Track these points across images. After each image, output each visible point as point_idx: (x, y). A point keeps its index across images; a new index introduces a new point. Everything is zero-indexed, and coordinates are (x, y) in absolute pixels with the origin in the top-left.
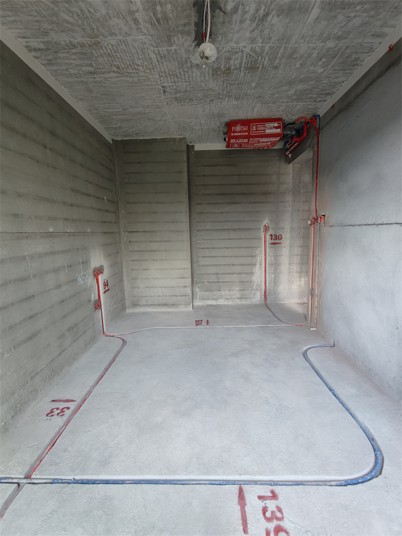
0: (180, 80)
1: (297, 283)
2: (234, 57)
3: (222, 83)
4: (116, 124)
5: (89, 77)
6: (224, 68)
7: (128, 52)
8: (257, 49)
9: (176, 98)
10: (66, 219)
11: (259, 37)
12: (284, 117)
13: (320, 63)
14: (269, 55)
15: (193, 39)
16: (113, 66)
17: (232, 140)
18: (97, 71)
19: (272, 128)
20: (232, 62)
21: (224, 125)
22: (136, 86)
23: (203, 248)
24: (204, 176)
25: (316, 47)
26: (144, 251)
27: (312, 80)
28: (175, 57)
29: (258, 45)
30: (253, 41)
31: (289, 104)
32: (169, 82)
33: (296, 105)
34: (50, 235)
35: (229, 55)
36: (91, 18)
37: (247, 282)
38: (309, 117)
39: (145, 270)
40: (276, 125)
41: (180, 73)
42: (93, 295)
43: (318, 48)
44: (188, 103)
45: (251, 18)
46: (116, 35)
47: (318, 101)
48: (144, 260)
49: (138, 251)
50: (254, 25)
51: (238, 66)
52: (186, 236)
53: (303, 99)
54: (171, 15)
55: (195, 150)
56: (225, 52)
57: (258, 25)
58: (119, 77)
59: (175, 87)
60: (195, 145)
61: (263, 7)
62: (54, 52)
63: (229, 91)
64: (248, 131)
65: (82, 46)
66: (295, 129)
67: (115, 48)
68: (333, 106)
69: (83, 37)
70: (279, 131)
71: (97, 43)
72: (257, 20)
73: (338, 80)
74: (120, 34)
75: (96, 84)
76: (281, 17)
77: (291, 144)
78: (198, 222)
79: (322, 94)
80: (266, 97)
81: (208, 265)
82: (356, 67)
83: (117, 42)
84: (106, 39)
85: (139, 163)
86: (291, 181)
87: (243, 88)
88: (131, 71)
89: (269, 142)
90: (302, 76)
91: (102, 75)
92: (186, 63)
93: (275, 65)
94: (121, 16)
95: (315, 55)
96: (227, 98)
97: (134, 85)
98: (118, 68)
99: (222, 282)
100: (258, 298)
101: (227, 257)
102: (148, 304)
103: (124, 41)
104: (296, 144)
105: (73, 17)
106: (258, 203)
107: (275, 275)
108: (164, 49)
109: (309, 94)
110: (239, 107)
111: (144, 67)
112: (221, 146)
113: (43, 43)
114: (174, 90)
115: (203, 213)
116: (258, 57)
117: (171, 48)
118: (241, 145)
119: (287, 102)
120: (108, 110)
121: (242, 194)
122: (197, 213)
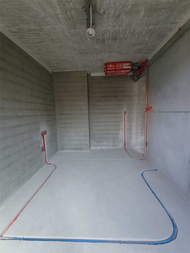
0: (81, 45)
1: (140, 138)
2: (106, 34)
3: (101, 46)
4: (53, 65)
5: (39, 44)
6: (102, 39)
7: (56, 33)
8: (116, 30)
9: (80, 52)
10: (28, 109)
11: (117, 25)
12: (132, 61)
13: (147, 36)
14: (122, 33)
15: (86, 27)
16: (50, 39)
17: (107, 72)
18: (43, 41)
19: (126, 66)
20: (105, 36)
21: (104, 64)
22: (61, 48)
23: (95, 122)
24: (95, 88)
25: (144, 29)
26: (67, 123)
27: (144, 44)
28: (78, 34)
29: (117, 28)
30: (114, 26)
31: (134, 55)
32: (77, 45)
33: (137, 55)
34: (19, 117)
35: (103, 33)
36: (38, 18)
37: (116, 138)
38: (144, 61)
39: (67, 132)
40: (128, 64)
41: (81, 41)
42: (41, 145)
43: (145, 29)
44: (86, 55)
45: (112, 16)
46: (50, 25)
47: (147, 53)
48: (67, 128)
49: (64, 123)
50: (114, 19)
51: (108, 38)
52: (87, 116)
53: (140, 52)
54: (75, 16)
55: (91, 76)
56: (101, 32)
57: (116, 19)
58: (53, 44)
59: (79, 48)
60: (91, 74)
61: (117, 12)
62: (22, 33)
63: (105, 49)
64: (115, 67)
65: (34, 31)
66: (138, 66)
67: (50, 31)
68: (155, 55)
69: (35, 26)
70: (129, 67)
71: (41, 29)
72: (115, 17)
73: (156, 44)
74: (52, 25)
75: (43, 47)
76: (126, 16)
77: (136, 73)
78: (92, 110)
79: (149, 50)
80: (123, 52)
81: (97, 130)
82: (165, 38)
83: (51, 28)
84: (45, 27)
85: (65, 82)
86: (137, 90)
87: (111, 48)
88: (58, 41)
89: (125, 72)
90: (139, 42)
91: (45, 43)
92: (84, 37)
93: (125, 37)
94: (52, 17)
95: (144, 32)
96: (104, 52)
97: (60, 47)
98: (52, 40)
99: (104, 138)
100: (121, 145)
101: (106, 126)
102: (68, 148)
103: (54, 28)
104: (138, 73)
105: (30, 18)
106: (121, 100)
107: (129, 135)
108: (73, 31)
109: (143, 50)
110: (110, 56)
111: (64, 39)
112: (103, 74)
113: (17, 29)
114: (79, 49)
115: (95, 105)
116: (117, 34)
117: (76, 30)
118: (112, 74)
119: (133, 54)
120: (49, 58)
121: (113, 96)
122: (92, 105)
